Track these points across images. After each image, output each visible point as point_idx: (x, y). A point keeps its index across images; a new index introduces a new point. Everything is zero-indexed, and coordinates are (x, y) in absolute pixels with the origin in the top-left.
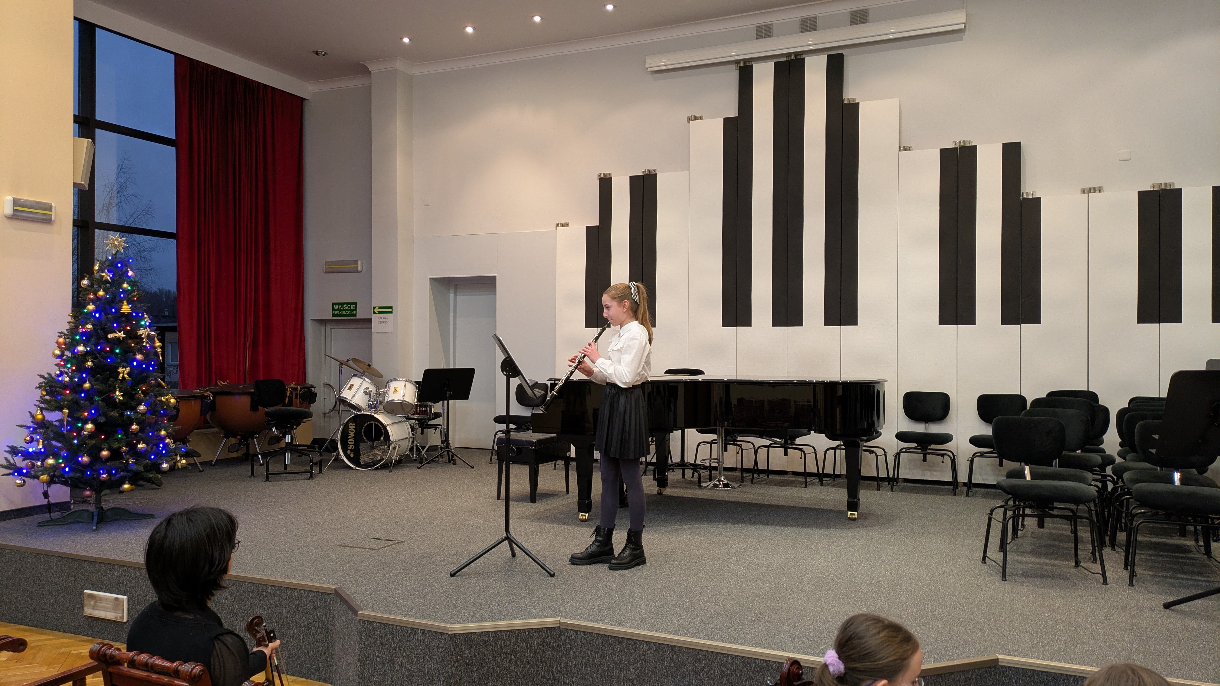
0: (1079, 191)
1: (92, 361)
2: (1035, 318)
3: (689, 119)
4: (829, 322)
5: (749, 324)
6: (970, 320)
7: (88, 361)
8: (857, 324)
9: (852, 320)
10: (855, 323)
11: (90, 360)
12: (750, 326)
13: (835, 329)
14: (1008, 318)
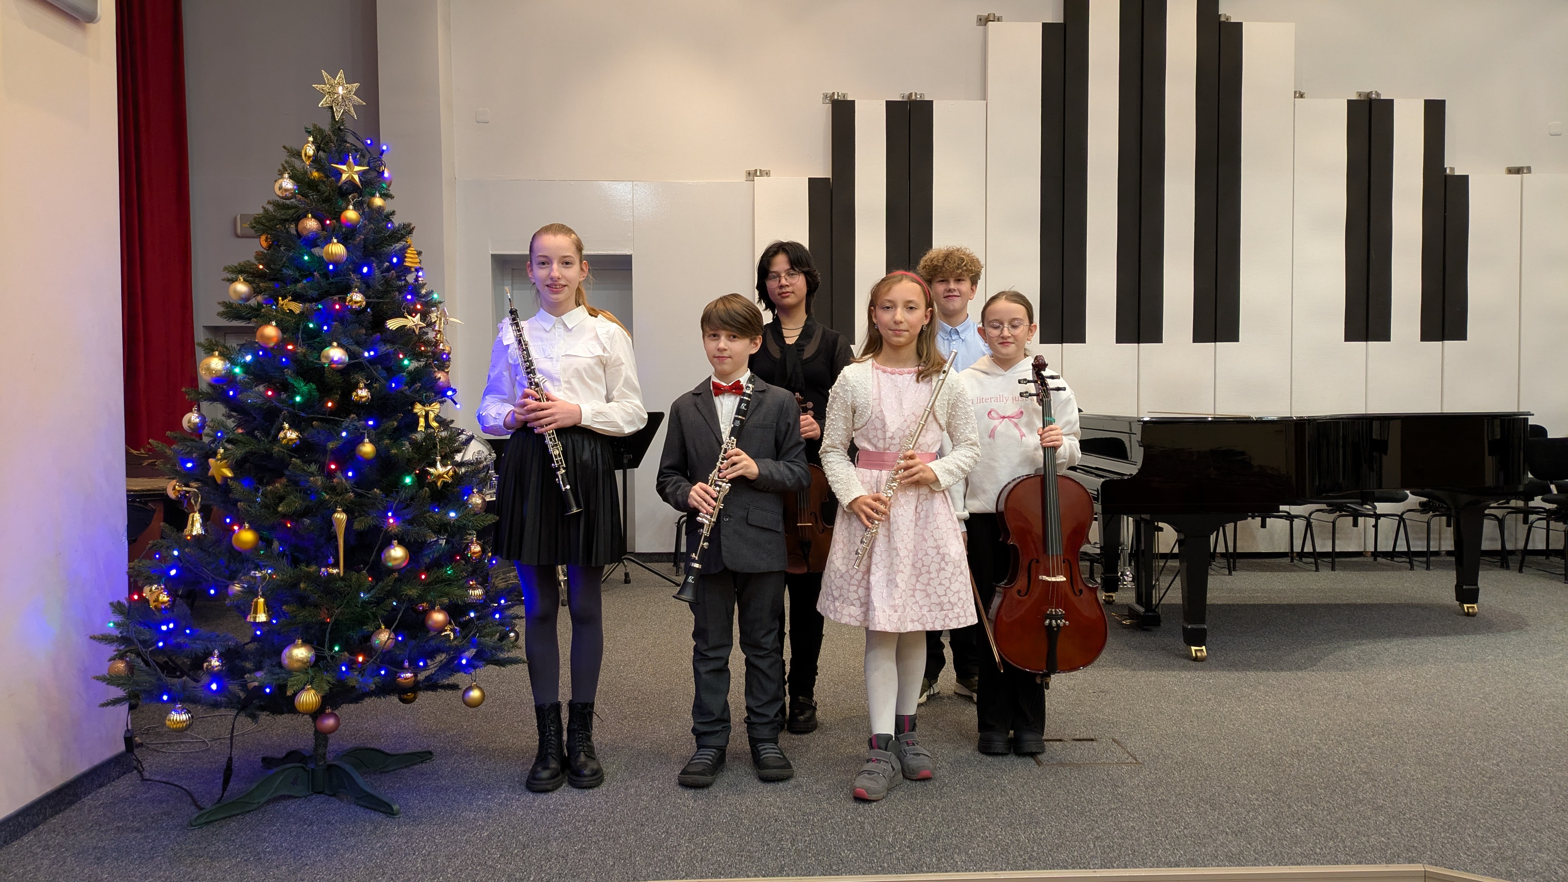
0: (1504, 170)
1: (367, 386)
2: (1461, 335)
3: (984, 21)
4: (1199, 337)
5: (1082, 340)
6: (1384, 335)
7: (356, 387)
8: (1238, 341)
9: (1232, 335)
10: (1237, 340)
11: (362, 385)
12: (1085, 342)
13: (1208, 347)
14: (1427, 335)
